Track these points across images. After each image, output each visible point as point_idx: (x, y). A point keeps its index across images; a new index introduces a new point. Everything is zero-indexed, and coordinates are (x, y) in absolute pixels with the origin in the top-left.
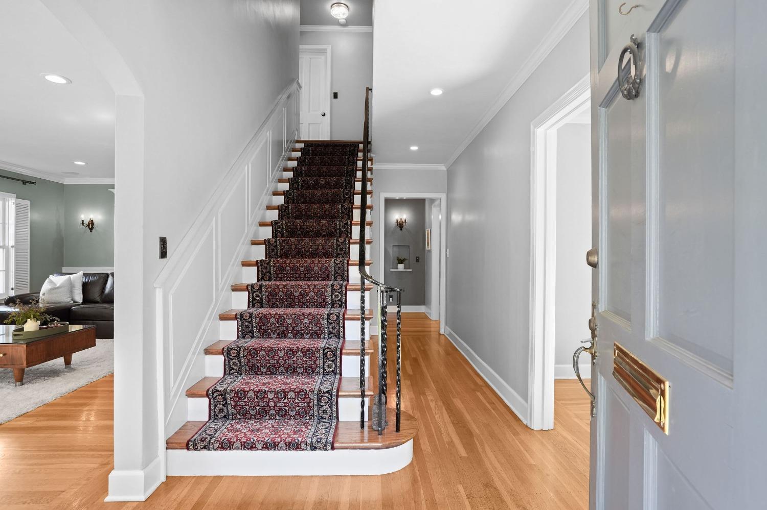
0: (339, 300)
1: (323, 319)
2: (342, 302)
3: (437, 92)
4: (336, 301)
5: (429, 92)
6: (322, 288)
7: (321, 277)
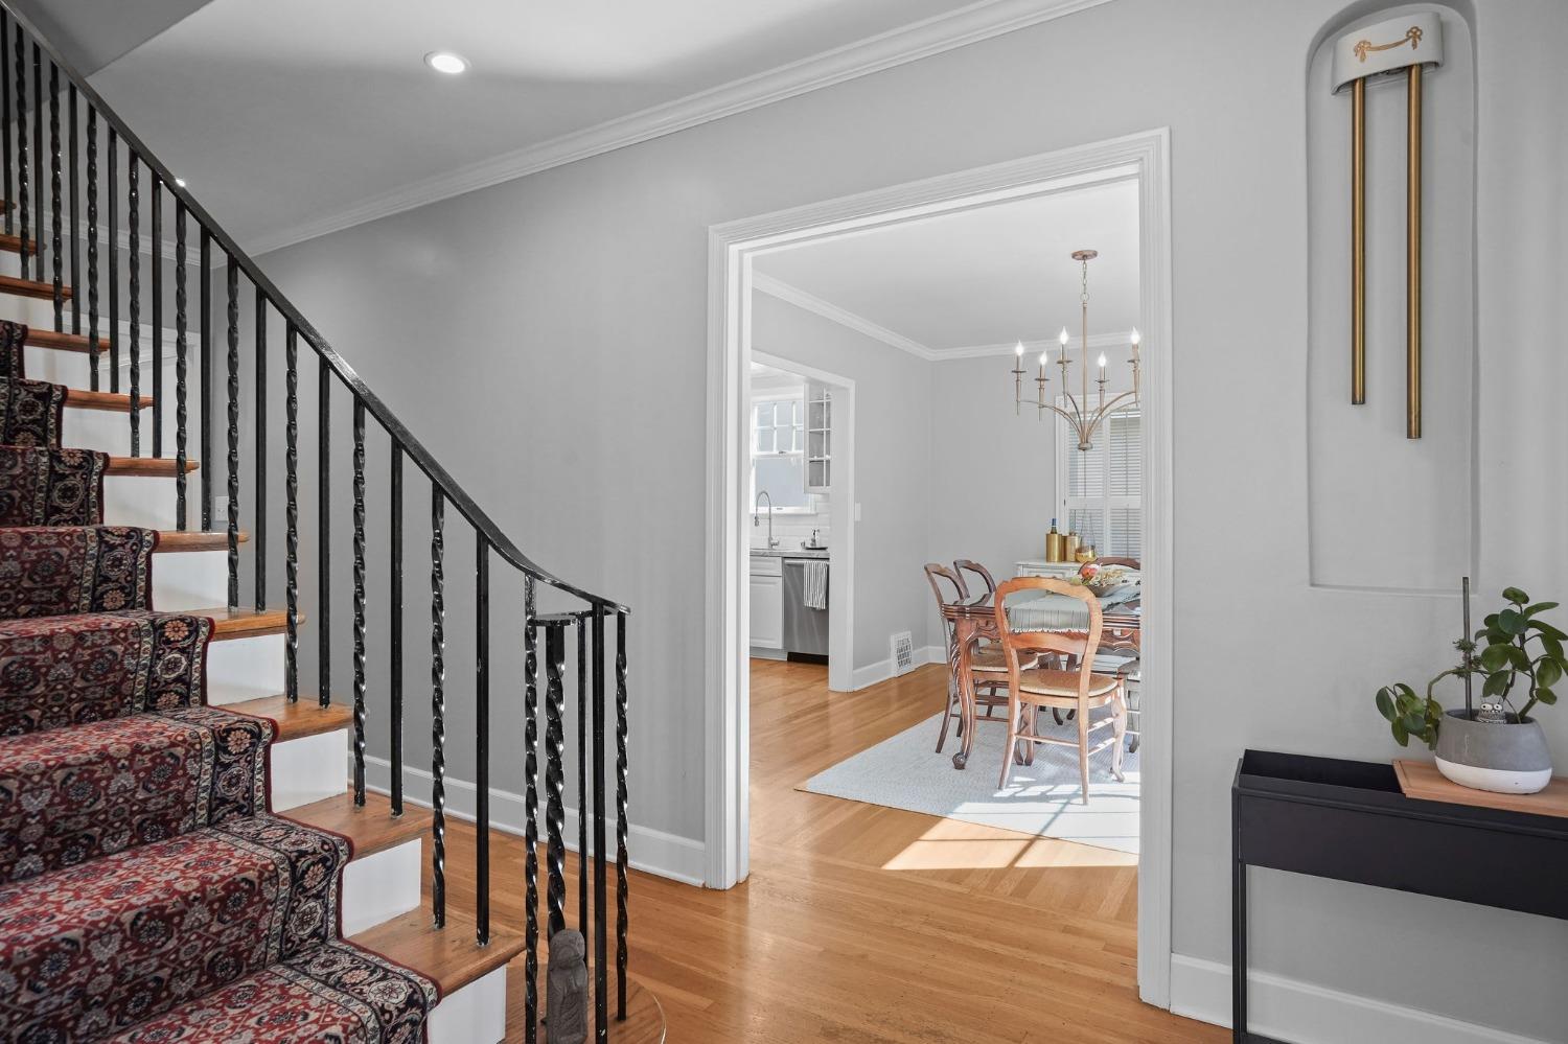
0: (178, 679)
1: (198, 757)
2: (188, 684)
3: (448, 64)
4: (167, 683)
5: (426, 59)
6: (114, 642)
7: (28, 602)
